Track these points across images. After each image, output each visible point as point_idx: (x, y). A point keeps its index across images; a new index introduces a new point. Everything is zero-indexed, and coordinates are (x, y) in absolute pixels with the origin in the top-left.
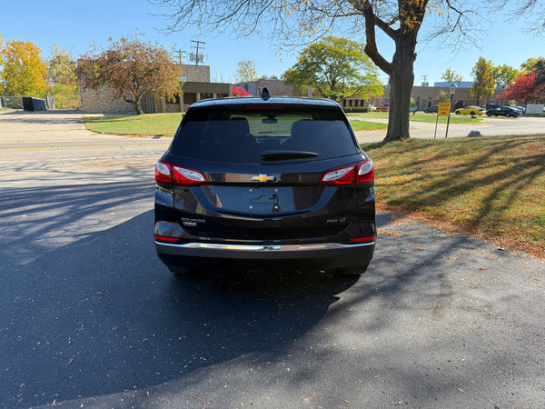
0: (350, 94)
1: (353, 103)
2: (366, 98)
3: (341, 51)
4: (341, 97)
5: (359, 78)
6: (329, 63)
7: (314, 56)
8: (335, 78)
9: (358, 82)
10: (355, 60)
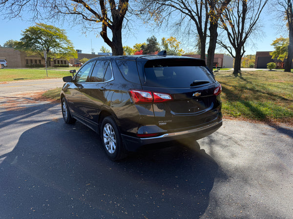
0: (59, 57)
1: (60, 62)
2: (68, 59)
3: (51, 32)
4: (53, 58)
5: (63, 48)
6: (44, 39)
7: (33, 34)
8: (48, 48)
9: (63, 50)
10: (60, 38)
